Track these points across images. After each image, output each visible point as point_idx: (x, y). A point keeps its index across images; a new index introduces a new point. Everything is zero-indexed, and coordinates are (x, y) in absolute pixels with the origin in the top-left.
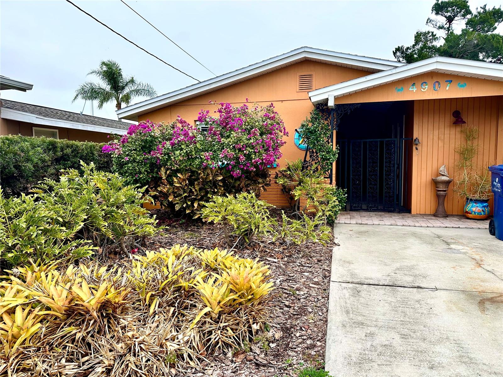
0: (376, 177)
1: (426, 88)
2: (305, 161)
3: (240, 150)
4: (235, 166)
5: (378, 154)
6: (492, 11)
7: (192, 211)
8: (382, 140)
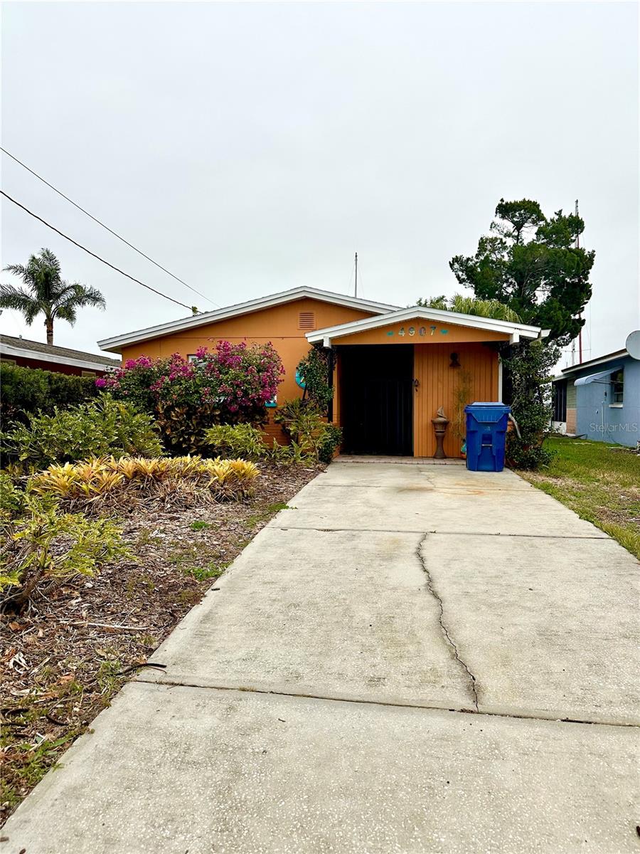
1: (414, 333)
2: (304, 399)
3: (237, 386)
4: (233, 401)
6: (568, 220)
7: (189, 445)
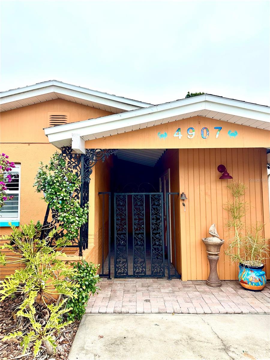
0: (142, 236)
1: (194, 135)
2: (45, 222)
5: (143, 209)
8: (148, 194)
